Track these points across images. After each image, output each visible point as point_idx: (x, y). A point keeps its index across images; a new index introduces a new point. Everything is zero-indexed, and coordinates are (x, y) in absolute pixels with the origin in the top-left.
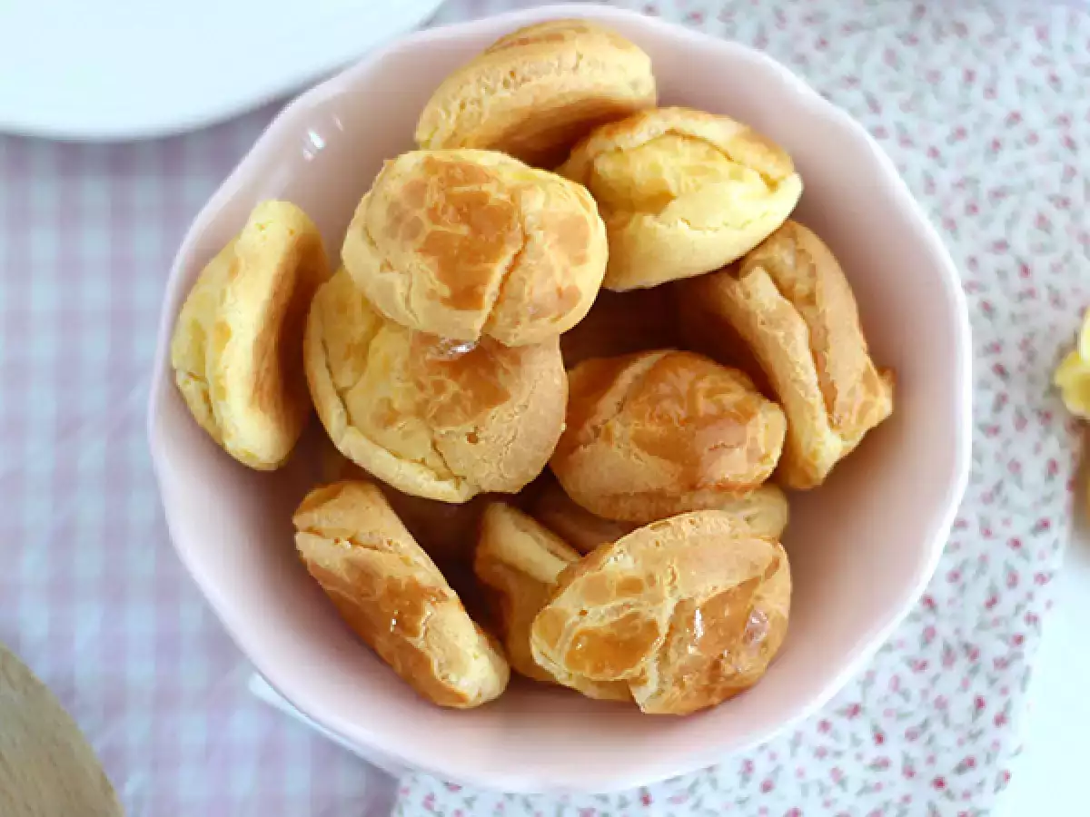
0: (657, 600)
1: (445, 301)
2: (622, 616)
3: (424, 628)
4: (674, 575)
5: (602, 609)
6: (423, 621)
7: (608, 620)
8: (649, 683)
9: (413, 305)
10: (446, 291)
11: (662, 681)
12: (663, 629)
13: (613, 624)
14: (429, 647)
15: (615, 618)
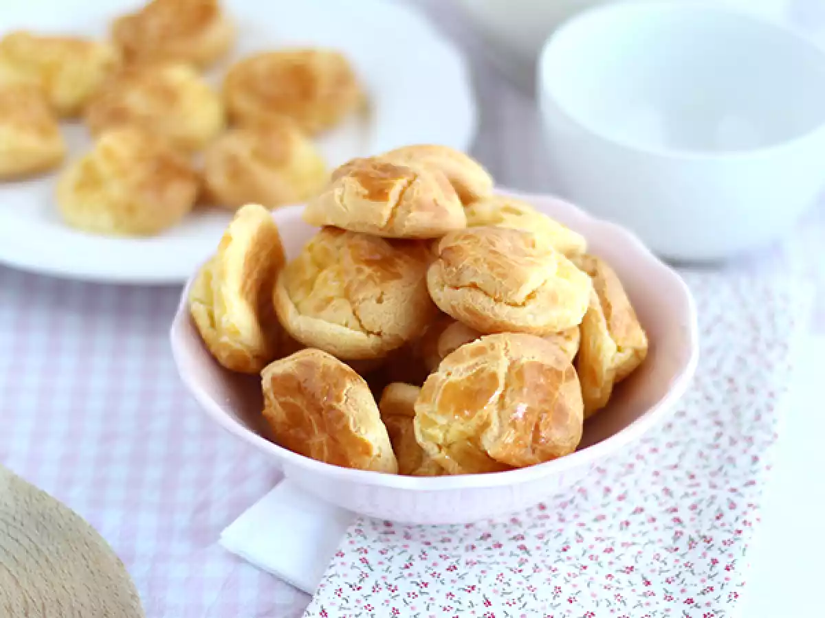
0: (497, 358)
1: (365, 197)
2: (474, 371)
3: (345, 398)
4: (506, 344)
5: (462, 367)
6: (345, 392)
7: (465, 375)
8: (492, 426)
9: (346, 201)
10: (366, 192)
11: (501, 426)
12: (502, 381)
13: (468, 378)
14: (348, 410)
15: (470, 373)
